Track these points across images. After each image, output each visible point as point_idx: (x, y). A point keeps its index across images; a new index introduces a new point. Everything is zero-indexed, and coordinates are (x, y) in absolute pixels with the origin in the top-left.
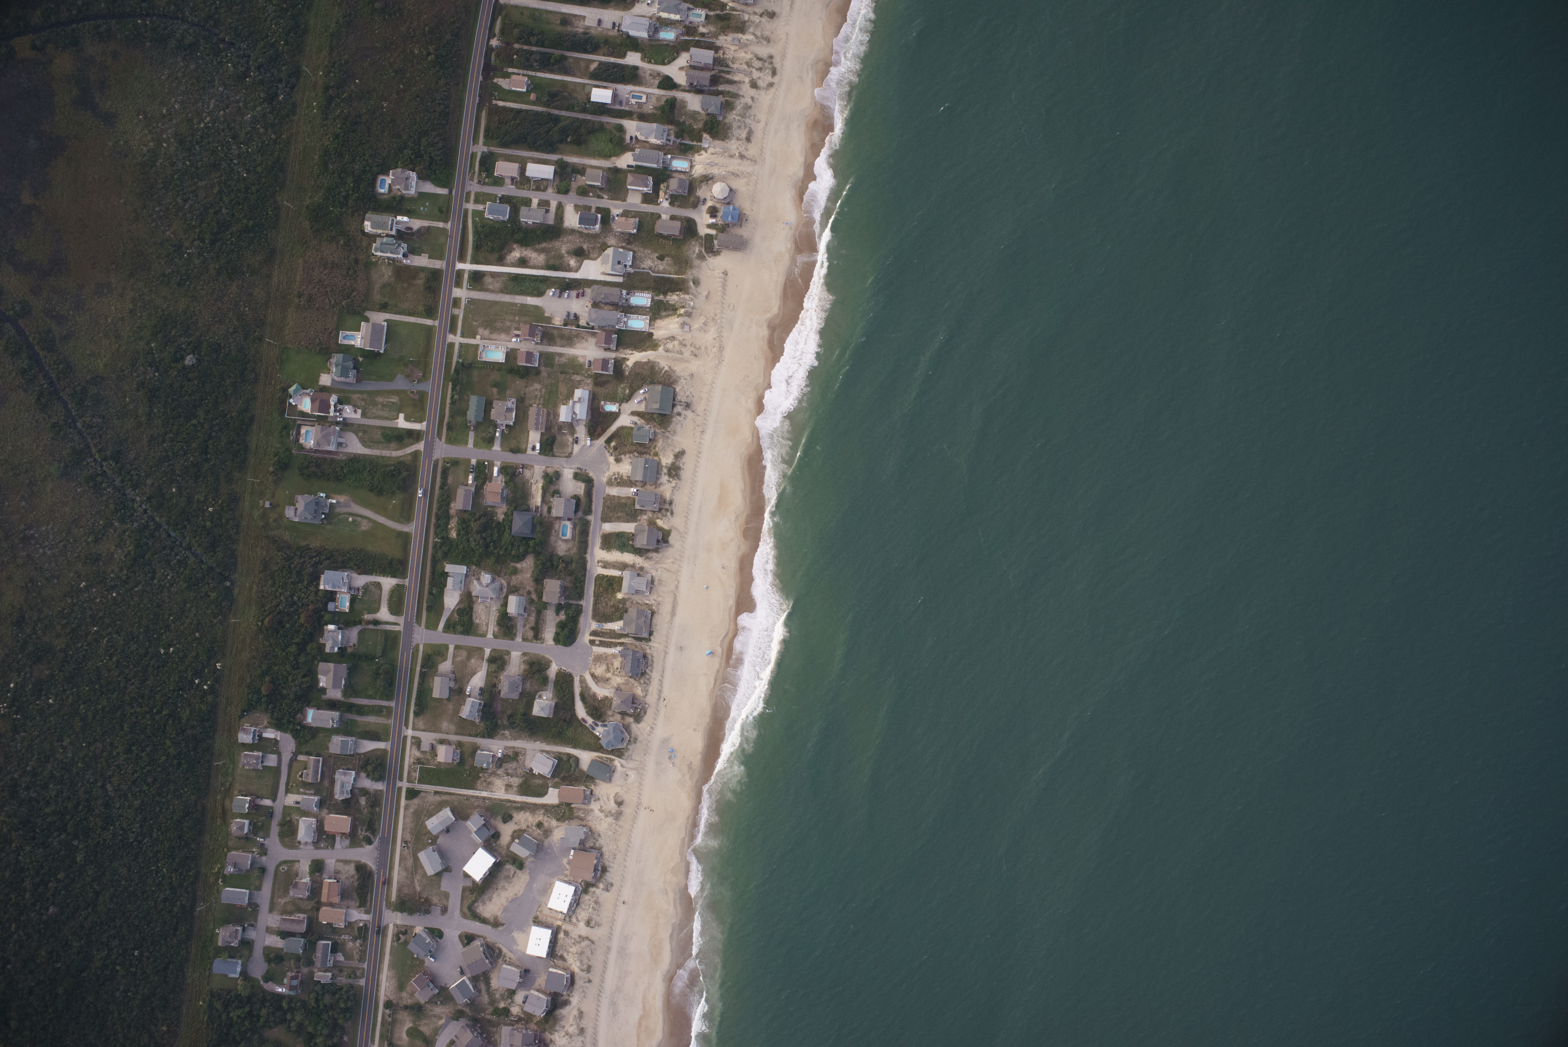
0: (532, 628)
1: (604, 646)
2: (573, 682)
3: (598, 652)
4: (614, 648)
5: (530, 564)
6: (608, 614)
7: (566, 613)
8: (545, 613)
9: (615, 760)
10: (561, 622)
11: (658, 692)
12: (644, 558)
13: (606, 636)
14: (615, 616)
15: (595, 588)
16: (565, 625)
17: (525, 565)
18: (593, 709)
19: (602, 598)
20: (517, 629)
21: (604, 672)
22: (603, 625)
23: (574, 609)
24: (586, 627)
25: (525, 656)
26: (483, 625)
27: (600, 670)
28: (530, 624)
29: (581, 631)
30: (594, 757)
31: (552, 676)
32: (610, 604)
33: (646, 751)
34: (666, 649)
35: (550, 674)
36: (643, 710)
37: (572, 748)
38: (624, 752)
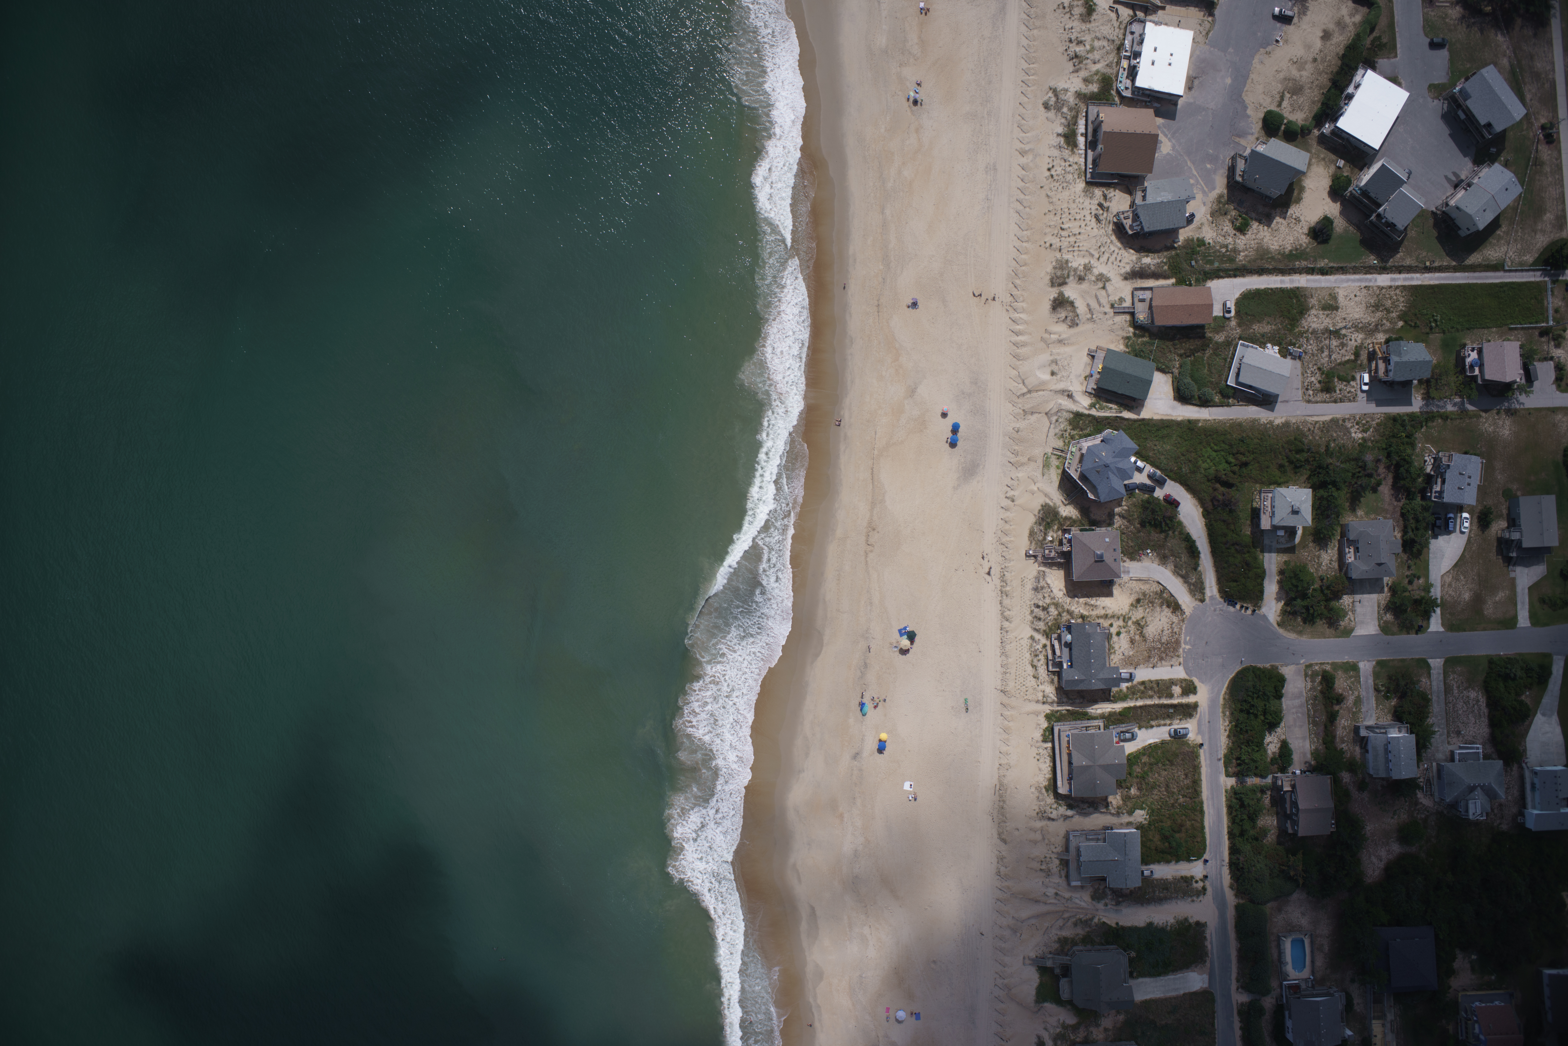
0: (1340, 699)
1: (1157, 682)
2: (1219, 581)
3: (1172, 666)
4: (1135, 682)
5: (1373, 857)
6: (1160, 765)
7: (1265, 751)
8: (1314, 742)
9: (1092, 406)
10: (1272, 726)
11: (1008, 588)
12: (1096, 920)
13: (1159, 709)
14: (1145, 763)
15: (1203, 827)
16: (1263, 721)
17: (1383, 853)
18: (1163, 524)
19: (1181, 800)
20: (1377, 690)
21: (1149, 619)
22: (1168, 735)
23: (1246, 761)
24: (1209, 722)
25: (1345, 627)
26: (1458, 687)
27: (1161, 622)
28: (1347, 707)
29: (1221, 710)
30: (1142, 406)
31: (1271, 588)
32: (1159, 791)
33: (1016, 437)
34: (1006, 700)
35: (1277, 593)
36: (1038, 540)
37: (1198, 421)
38: (1071, 427)
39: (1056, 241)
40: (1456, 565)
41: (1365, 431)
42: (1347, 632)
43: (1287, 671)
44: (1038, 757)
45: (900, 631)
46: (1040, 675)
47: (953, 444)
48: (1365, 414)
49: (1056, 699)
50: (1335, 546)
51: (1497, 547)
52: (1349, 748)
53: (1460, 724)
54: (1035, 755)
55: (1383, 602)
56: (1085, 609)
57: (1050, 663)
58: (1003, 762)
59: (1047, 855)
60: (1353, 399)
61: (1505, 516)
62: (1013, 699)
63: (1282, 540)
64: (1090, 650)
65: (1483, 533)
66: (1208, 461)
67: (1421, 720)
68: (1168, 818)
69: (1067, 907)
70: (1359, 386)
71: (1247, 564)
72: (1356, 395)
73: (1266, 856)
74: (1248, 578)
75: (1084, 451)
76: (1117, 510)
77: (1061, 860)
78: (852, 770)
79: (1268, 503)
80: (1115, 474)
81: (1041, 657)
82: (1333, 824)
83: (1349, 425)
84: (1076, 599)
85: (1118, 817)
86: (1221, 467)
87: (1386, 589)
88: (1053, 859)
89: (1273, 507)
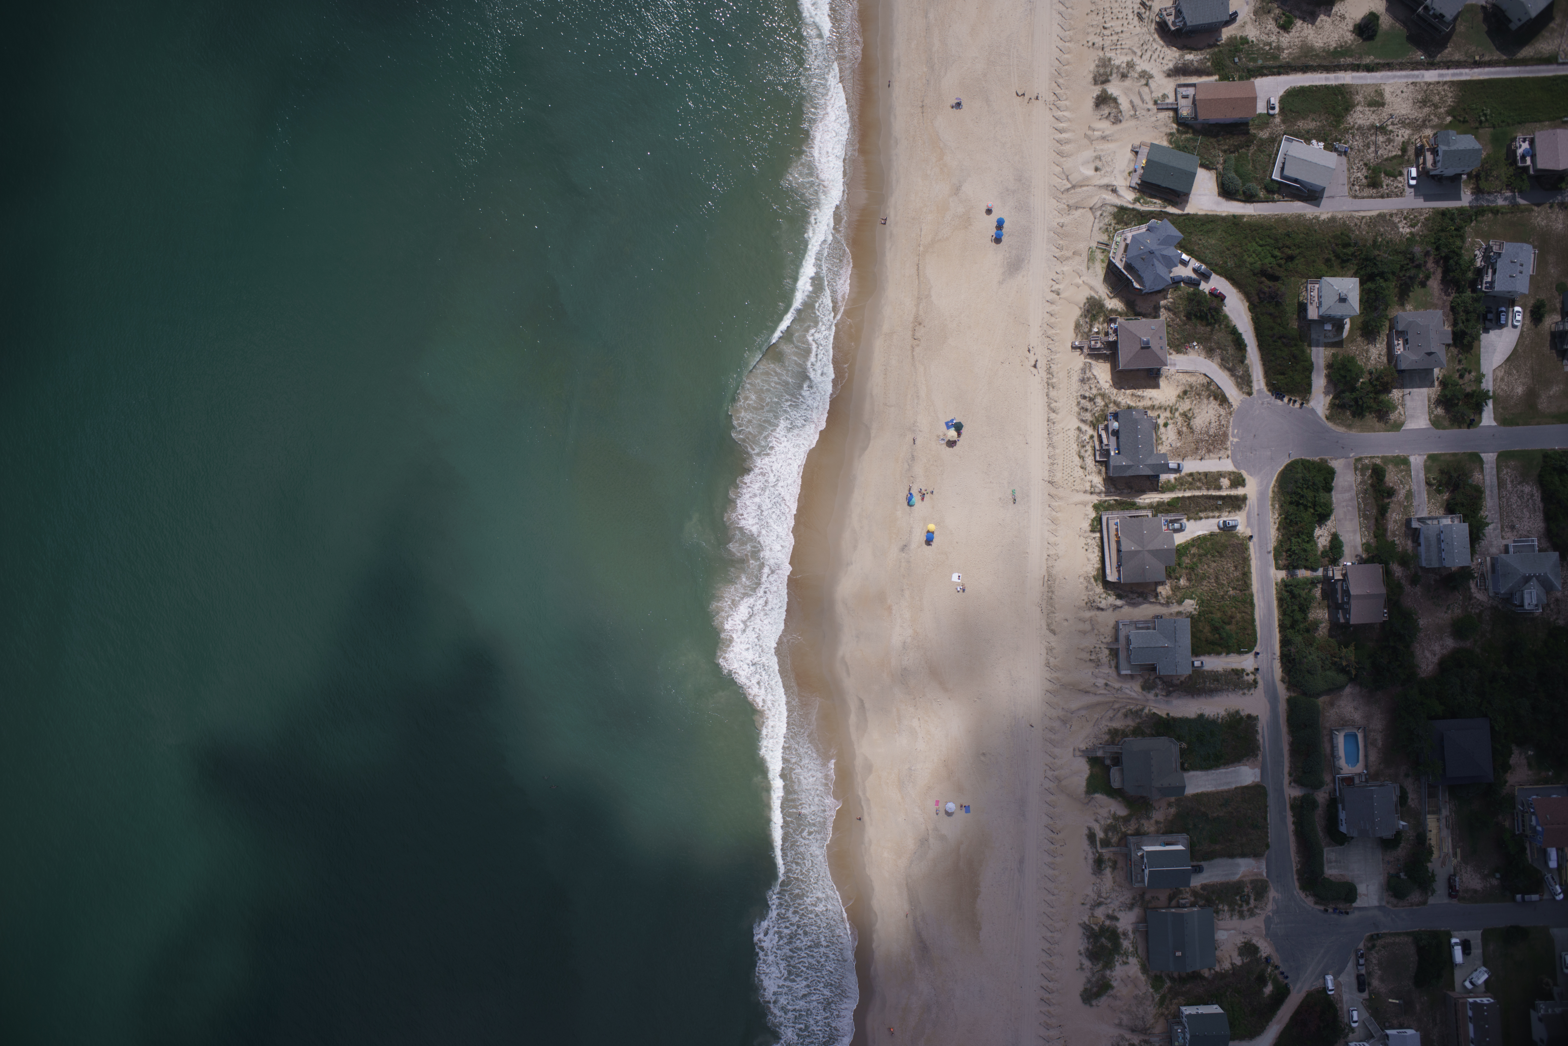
0: (1391, 493)
1: (1206, 474)
2: (1267, 374)
3: (1220, 458)
4: (1183, 473)
5: (1426, 652)
6: (1209, 556)
7: (1316, 544)
8: (1365, 536)
9: (1136, 200)
10: (1323, 517)
11: (1054, 380)
12: (1146, 711)
13: (1207, 501)
14: (1194, 555)
15: (1253, 620)
16: (1313, 514)
17: (1437, 648)
18: (1209, 316)
19: (1231, 592)
20: (1428, 483)
21: (1196, 411)
22: (1217, 528)
23: (1297, 552)
24: (1258, 515)
25: (1395, 421)
26: (1512, 482)
27: (1208, 415)
28: (1398, 501)
29: (1270, 503)
30: (1187, 202)
31: (1319, 382)
32: (1209, 582)
33: (1061, 231)
34: (1053, 491)
35: (1325, 387)
36: (1085, 333)
37: (1243, 216)
38: (1115, 222)
39: (1098, 41)
40: (1508, 360)
41: (1412, 226)
42: (1397, 426)
43: (1337, 464)
44: (1086, 547)
45: (947, 424)
46: (1087, 465)
47: (998, 240)
48: (1413, 209)
49: (1104, 489)
50: (1383, 340)
51: (1550, 341)
52: (1401, 542)
53: (1514, 519)
54: (1084, 546)
55: (1433, 396)
56: (1132, 400)
57: (1098, 453)
58: (1051, 553)
59: (1096, 645)
60: (1401, 194)
61: (1559, 309)
62: (1061, 489)
63: (1330, 334)
64: (1138, 435)
65: (1536, 327)
66: (1254, 255)
67: (1474, 512)
68: (1218, 610)
69: (1117, 698)
70: (1406, 182)
71: (1295, 357)
72: (1404, 190)
73: (1317, 648)
74: (1296, 371)
75: (1128, 241)
76: (1162, 303)
77: (1111, 650)
78: (900, 562)
79: (1315, 294)
80: (1160, 262)
81: (1089, 448)
82: (1386, 613)
83: (1397, 220)
84: (1123, 390)
85: (1168, 607)
86: (1267, 261)
87: (1436, 383)
88: (1103, 649)
89: (1320, 297)
